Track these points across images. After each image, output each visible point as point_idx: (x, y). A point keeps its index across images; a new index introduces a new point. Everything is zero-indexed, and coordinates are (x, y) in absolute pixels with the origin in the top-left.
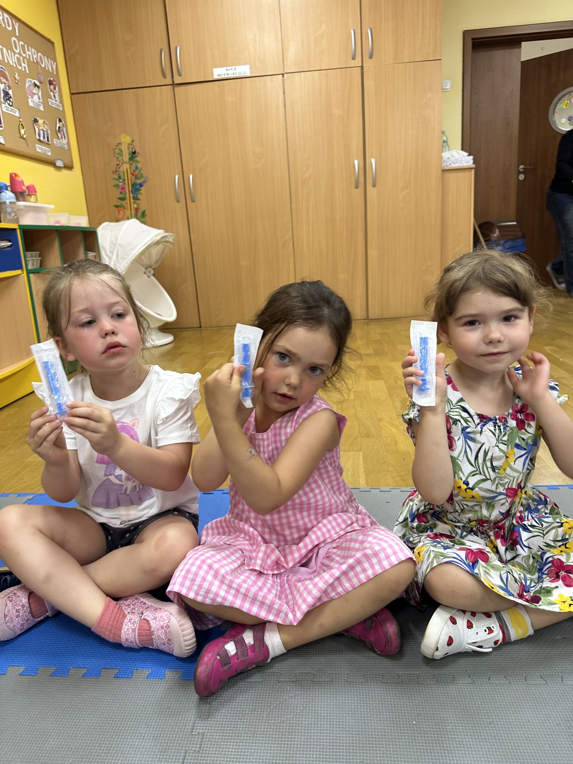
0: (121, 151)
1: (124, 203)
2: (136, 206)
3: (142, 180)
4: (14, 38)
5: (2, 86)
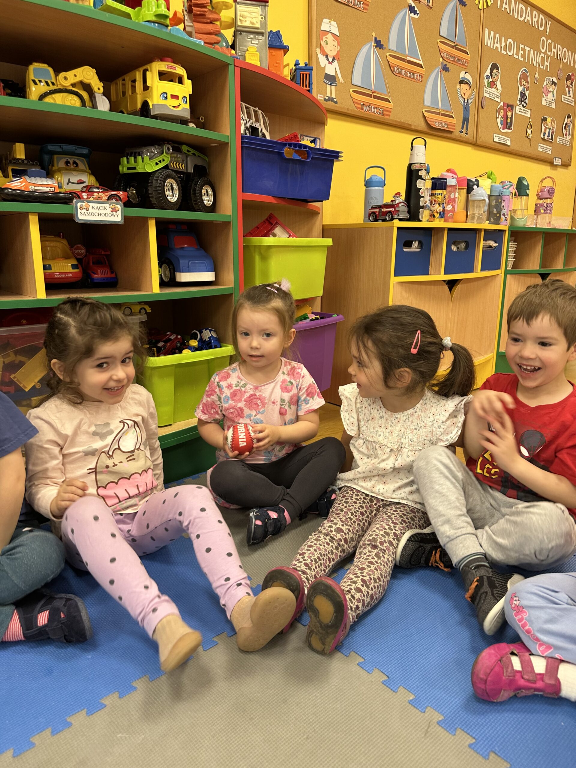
4: (543, 38)
5: (521, 89)
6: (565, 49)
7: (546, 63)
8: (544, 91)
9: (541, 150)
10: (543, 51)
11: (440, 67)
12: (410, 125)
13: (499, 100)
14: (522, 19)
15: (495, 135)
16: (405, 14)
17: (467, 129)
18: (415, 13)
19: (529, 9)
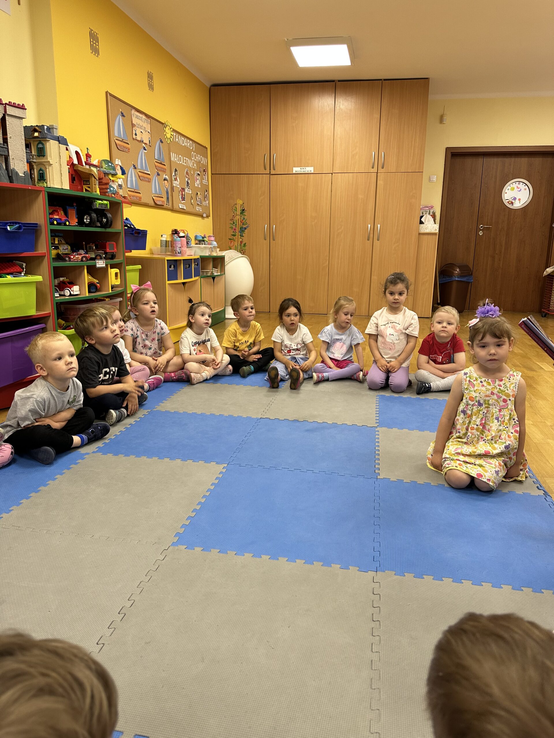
0: (236, 208)
1: (234, 237)
2: (241, 240)
3: (247, 226)
4: (193, 153)
5: (186, 179)
6: (201, 156)
7: (195, 165)
8: (195, 179)
9: (197, 210)
10: (193, 159)
11: (156, 174)
12: (149, 204)
13: (178, 186)
14: (183, 145)
15: (179, 204)
16: (142, 152)
17: (169, 203)
18: (145, 149)
19: (186, 139)
